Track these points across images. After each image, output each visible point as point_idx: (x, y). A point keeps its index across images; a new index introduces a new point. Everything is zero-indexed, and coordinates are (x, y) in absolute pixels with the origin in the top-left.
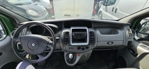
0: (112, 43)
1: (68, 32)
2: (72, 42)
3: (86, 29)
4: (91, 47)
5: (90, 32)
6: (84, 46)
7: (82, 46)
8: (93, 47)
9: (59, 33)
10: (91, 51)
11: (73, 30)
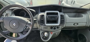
0: (77, 24)
1: (43, 15)
2: (46, 23)
3: (58, 13)
4: (61, 27)
5: (61, 15)
6: (56, 26)
7: (54, 26)
8: (63, 27)
9: (36, 16)
10: (61, 30)
11: (47, 14)
